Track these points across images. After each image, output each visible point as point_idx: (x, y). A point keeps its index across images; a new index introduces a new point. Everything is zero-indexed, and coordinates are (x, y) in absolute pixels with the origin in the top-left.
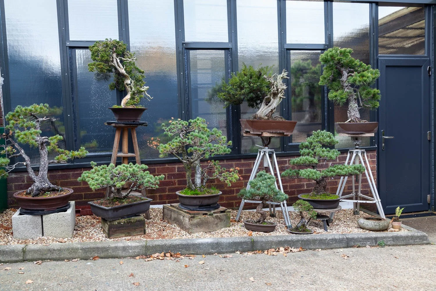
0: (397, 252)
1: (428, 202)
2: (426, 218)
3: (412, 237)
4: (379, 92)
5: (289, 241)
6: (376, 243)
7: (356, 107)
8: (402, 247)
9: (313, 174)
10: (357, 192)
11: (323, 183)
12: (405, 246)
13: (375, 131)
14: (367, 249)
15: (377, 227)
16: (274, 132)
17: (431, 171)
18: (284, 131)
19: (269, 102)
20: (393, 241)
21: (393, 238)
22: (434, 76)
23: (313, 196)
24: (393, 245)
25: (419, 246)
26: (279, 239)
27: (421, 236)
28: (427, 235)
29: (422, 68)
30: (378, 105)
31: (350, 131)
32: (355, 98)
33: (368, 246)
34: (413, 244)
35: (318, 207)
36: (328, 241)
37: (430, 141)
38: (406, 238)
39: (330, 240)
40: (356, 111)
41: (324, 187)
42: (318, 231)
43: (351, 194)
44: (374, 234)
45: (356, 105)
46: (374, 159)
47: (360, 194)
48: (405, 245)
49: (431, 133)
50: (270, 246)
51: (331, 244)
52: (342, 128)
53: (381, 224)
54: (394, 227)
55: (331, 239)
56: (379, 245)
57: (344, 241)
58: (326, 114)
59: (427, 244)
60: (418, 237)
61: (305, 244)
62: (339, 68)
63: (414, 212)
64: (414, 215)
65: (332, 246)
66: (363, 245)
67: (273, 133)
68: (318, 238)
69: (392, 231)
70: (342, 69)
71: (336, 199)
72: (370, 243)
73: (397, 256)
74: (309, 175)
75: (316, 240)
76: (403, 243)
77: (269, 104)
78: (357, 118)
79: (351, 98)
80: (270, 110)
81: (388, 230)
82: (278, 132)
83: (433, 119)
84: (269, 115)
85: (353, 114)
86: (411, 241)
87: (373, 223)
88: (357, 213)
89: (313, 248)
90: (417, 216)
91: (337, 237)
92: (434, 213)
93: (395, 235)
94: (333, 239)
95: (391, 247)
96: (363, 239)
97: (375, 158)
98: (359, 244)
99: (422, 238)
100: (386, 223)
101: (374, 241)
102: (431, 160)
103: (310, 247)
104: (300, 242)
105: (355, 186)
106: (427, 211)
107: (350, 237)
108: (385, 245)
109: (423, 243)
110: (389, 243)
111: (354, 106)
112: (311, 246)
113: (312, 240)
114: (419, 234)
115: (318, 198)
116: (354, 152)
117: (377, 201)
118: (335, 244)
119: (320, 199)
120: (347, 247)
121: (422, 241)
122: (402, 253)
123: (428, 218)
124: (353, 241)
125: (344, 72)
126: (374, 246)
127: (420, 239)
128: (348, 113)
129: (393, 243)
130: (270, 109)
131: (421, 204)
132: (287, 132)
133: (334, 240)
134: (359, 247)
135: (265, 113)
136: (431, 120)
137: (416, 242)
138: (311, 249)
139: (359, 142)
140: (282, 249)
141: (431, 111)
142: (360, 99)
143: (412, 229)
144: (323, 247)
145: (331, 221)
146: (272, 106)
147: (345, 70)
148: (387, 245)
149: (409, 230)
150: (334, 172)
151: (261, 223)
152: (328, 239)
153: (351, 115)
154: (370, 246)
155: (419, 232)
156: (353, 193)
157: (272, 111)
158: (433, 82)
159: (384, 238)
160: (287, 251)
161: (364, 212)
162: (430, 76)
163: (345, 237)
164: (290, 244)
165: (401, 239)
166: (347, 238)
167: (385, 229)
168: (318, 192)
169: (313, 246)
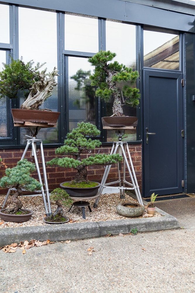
0: (147, 241)
1: (183, 186)
2: (181, 199)
3: (164, 223)
4: (139, 91)
5: (36, 234)
6: (129, 231)
7: (119, 103)
8: (154, 233)
9: (69, 162)
10: (122, 179)
11: (84, 172)
12: (156, 233)
13: (134, 125)
14: (120, 238)
15: (132, 214)
16: (37, 122)
17: (184, 162)
18: (47, 122)
19: (35, 94)
20: (146, 227)
21: (146, 225)
22: (186, 87)
23: (72, 184)
24: (146, 232)
25: (170, 231)
26: (25, 232)
27: (172, 221)
28: (177, 220)
29: (177, 80)
30: (138, 103)
31: (112, 124)
32: (118, 96)
33: (120, 234)
34: (164, 229)
35: (77, 195)
36: (80, 231)
37: (183, 138)
38: (159, 223)
39: (81, 230)
40: (119, 108)
41: (84, 175)
42: (75, 219)
43: (118, 181)
44: (128, 221)
45: (120, 102)
46: (140, 152)
47: (125, 181)
48: (157, 231)
49: (184, 131)
50: (13, 240)
51: (82, 234)
52: (106, 121)
53: (136, 211)
54: (149, 212)
55: (83, 229)
56: (131, 232)
57: (97, 231)
58: (99, 112)
59: (177, 229)
60: (169, 222)
61: (53, 236)
62: (105, 70)
63: (172, 194)
64: (172, 196)
65: (84, 236)
66: (116, 234)
67: (35, 123)
68: (69, 228)
69: (146, 217)
70: (108, 71)
71: (93, 187)
72: (123, 231)
73: (145, 247)
74: (65, 163)
75: (67, 231)
76: (155, 229)
77: (35, 96)
78: (120, 113)
79: (115, 96)
80: (36, 102)
81: (142, 216)
82: (41, 122)
83: (186, 120)
84: (35, 106)
85: (116, 110)
86: (163, 227)
87: (128, 210)
88: (123, 197)
89: (62, 240)
90: (174, 198)
91: (89, 227)
92: (187, 194)
93: (148, 221)
94: (85, 229)
95: (143, 234)
96: (116, 227)
97: (140, 150)
98: (112, 232)
99: (173, 223)
100: (141, 209)
101: (127, 228)
102: (184, 153)
103: (59, 239)
104: (49, 234)
105: (121, 174)
106: (182, 193)
107: (103, 226)
108: (138, 232)
109: (173, 228)
110: (142, 230)
111: (117, 102)
112: (61, 238)
113: (62, 231)
114: (170, 220)
115: (77, 186)
116: (117, 143)
117: (136, 188)
118: (87, 233)
119: (78, 187)
120: (100, 236)
121: (174, 226)
122: (152, 243)
123: (182, 200)
124: (107, 229)
125: (110, 73)
126: (127, 234)
127: (170, 225)
128: (113, 109)
129: (145, 229)
130: (35, 100)
131: (177, 187)
132: (50, 122)
133: (87, 230)
134: (112, 235)
135: (30, 104)
136: (184, 121)
137: (168, 227)
138: (60, 241)
139: (122, 134)
140: (26, 243)
141: (184, 114)
142: (123, 97)
143: (165, 213)
144: (74, 238)
145: (96, 206)
146: (38, 98)
147: (111, 72)
148: (139, 232)
149: (162, 215)
150: (92, 161)
151: (15, 213)
152: (80, 229)
153: (115, 111)
154: (123, 234)
155: (170, 217)
156: (119, 180)
157: (38, 102)
158: (186, 91)
159: (137, 225)
160: (30, 246)
161: (130, 196)
162: (183, 87)
163: (98, 226)
164: (37, 237)
165: (154, 225)
166: (100, 227)
167: (139, 215)
168: (78, 180)
169: (63, 238)
